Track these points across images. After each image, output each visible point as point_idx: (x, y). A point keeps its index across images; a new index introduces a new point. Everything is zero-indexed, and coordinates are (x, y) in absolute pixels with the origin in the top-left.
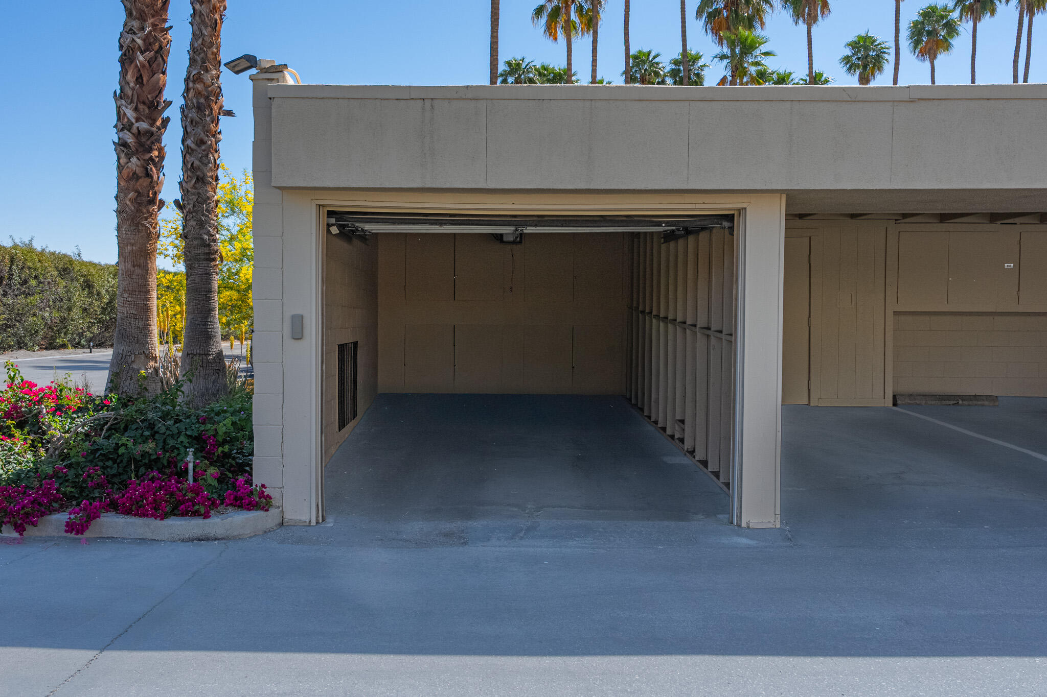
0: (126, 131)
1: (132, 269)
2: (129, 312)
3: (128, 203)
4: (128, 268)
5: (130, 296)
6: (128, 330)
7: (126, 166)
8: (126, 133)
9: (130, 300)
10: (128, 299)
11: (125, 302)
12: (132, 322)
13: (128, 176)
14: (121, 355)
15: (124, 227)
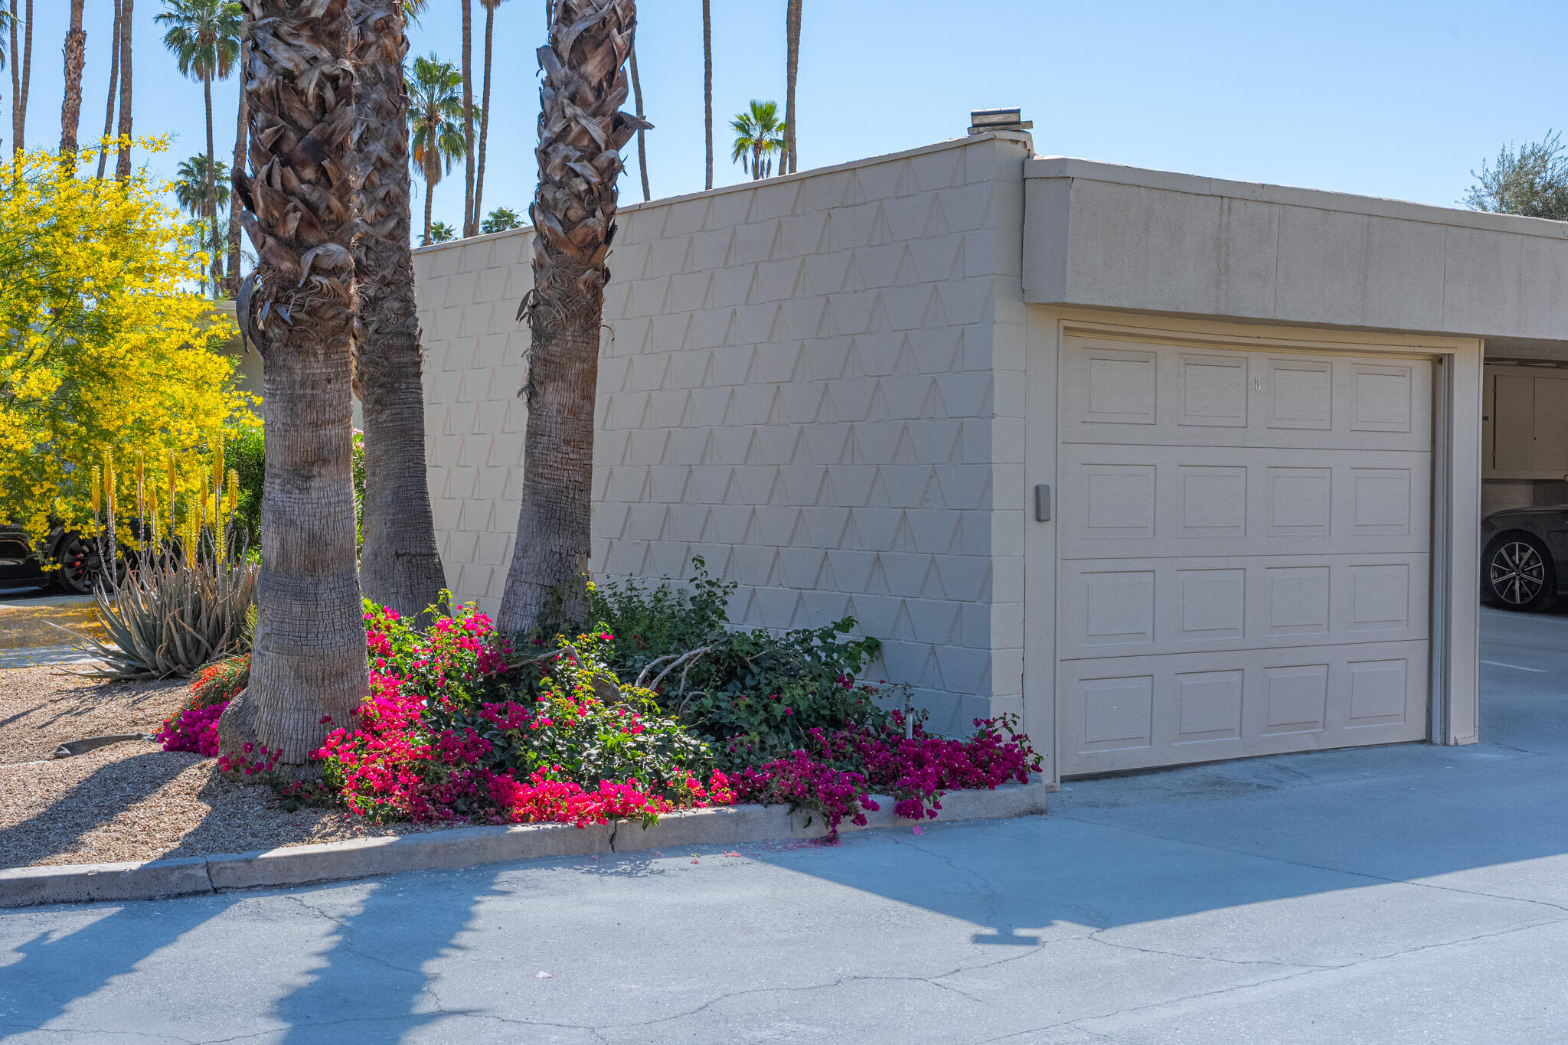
0: (585, 162)
1: (582, 403)
2: (572, 479)
3: (582, 287)
4: (574, 401)
5: (576, 450)
6: (570, 510)
7: (583, 223)
8: (585, 166)
9: (575, 456)
10: (571, 456)
11: (564, 461)
12: (577, 497)
13: (582, 241)
14: (557, 556)
15: (571, 329)
